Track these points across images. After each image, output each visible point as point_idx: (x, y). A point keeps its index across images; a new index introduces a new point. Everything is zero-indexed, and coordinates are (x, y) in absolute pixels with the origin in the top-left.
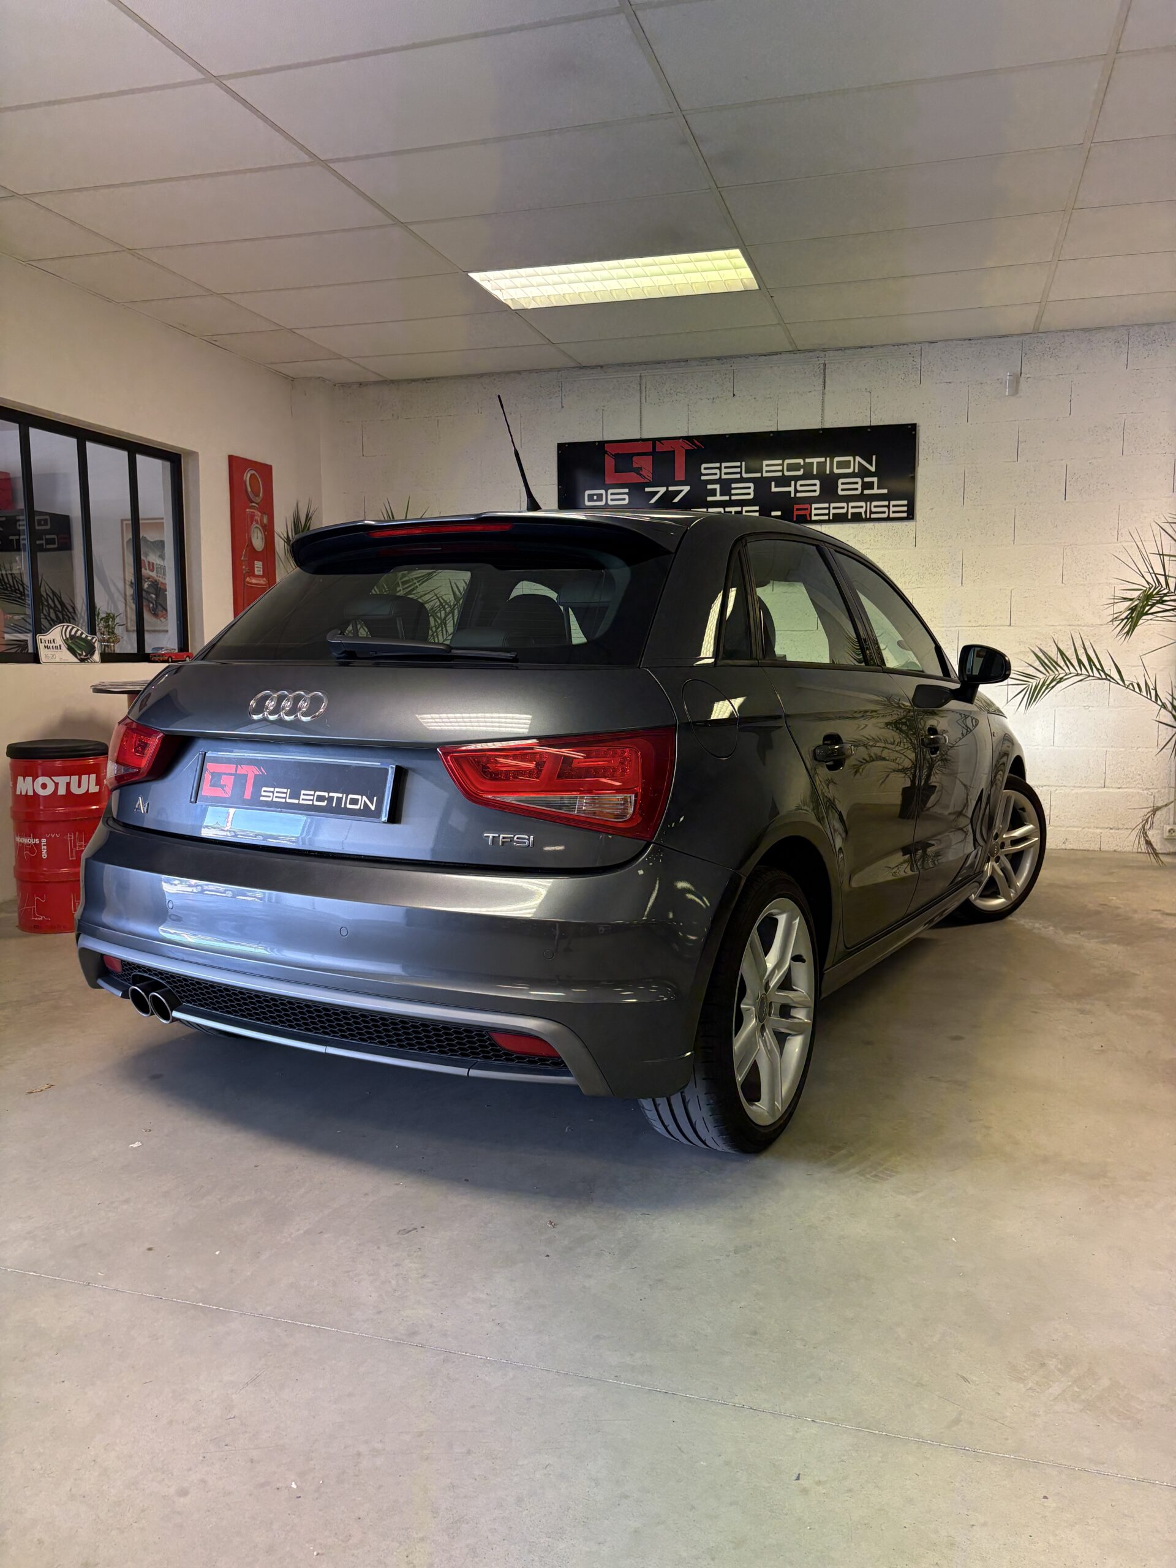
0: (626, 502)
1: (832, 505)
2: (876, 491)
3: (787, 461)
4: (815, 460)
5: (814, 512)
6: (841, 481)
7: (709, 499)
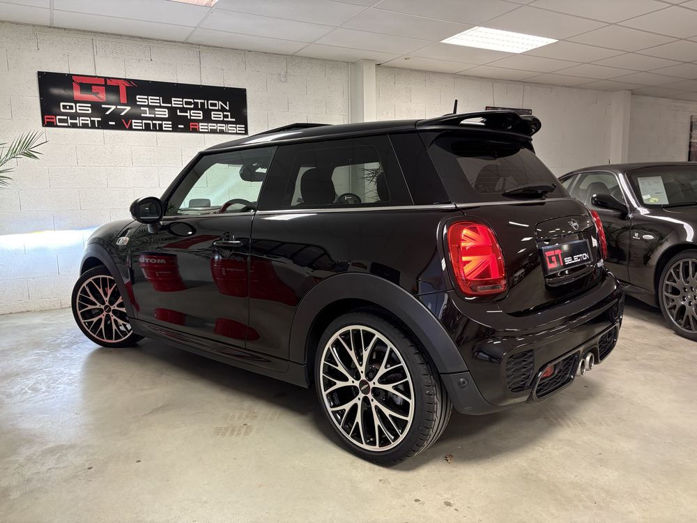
0: (90, 112)
1: (210, 124)
2: (229, 119)
3: (185, 100)
4: (199, 101)
5: (200, 127)
6: (213, 113)
7: (142, 115)
